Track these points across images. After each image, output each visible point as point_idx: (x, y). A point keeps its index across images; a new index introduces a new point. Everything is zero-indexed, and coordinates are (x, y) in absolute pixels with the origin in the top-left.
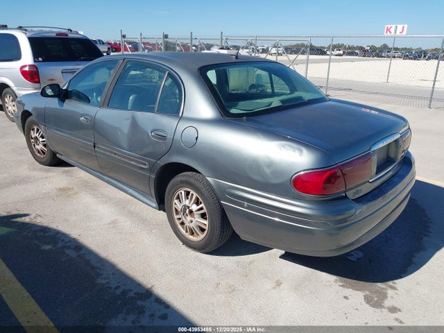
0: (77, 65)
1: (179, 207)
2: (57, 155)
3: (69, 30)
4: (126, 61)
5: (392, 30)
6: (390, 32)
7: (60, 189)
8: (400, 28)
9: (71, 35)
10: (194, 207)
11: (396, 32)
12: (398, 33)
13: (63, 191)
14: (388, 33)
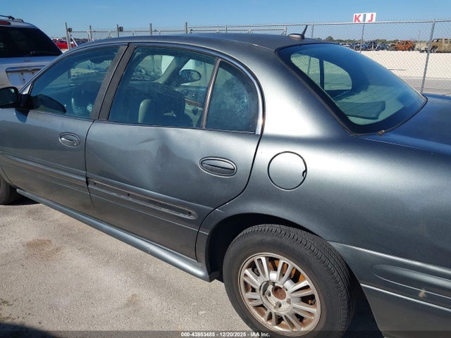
0: (26, 61)
1: (257, 282)
2: (18, 190)
3: (10, 17)
4: (132, 47)
5: (361, 19)
6: (359, 21)
7: (30, 245)
8: (368, 16)
9: (13, 24)
10: (290, 286)
11: (364, 21)
12: (366, 21)
13: (35, 246)
14: (357, 22)
